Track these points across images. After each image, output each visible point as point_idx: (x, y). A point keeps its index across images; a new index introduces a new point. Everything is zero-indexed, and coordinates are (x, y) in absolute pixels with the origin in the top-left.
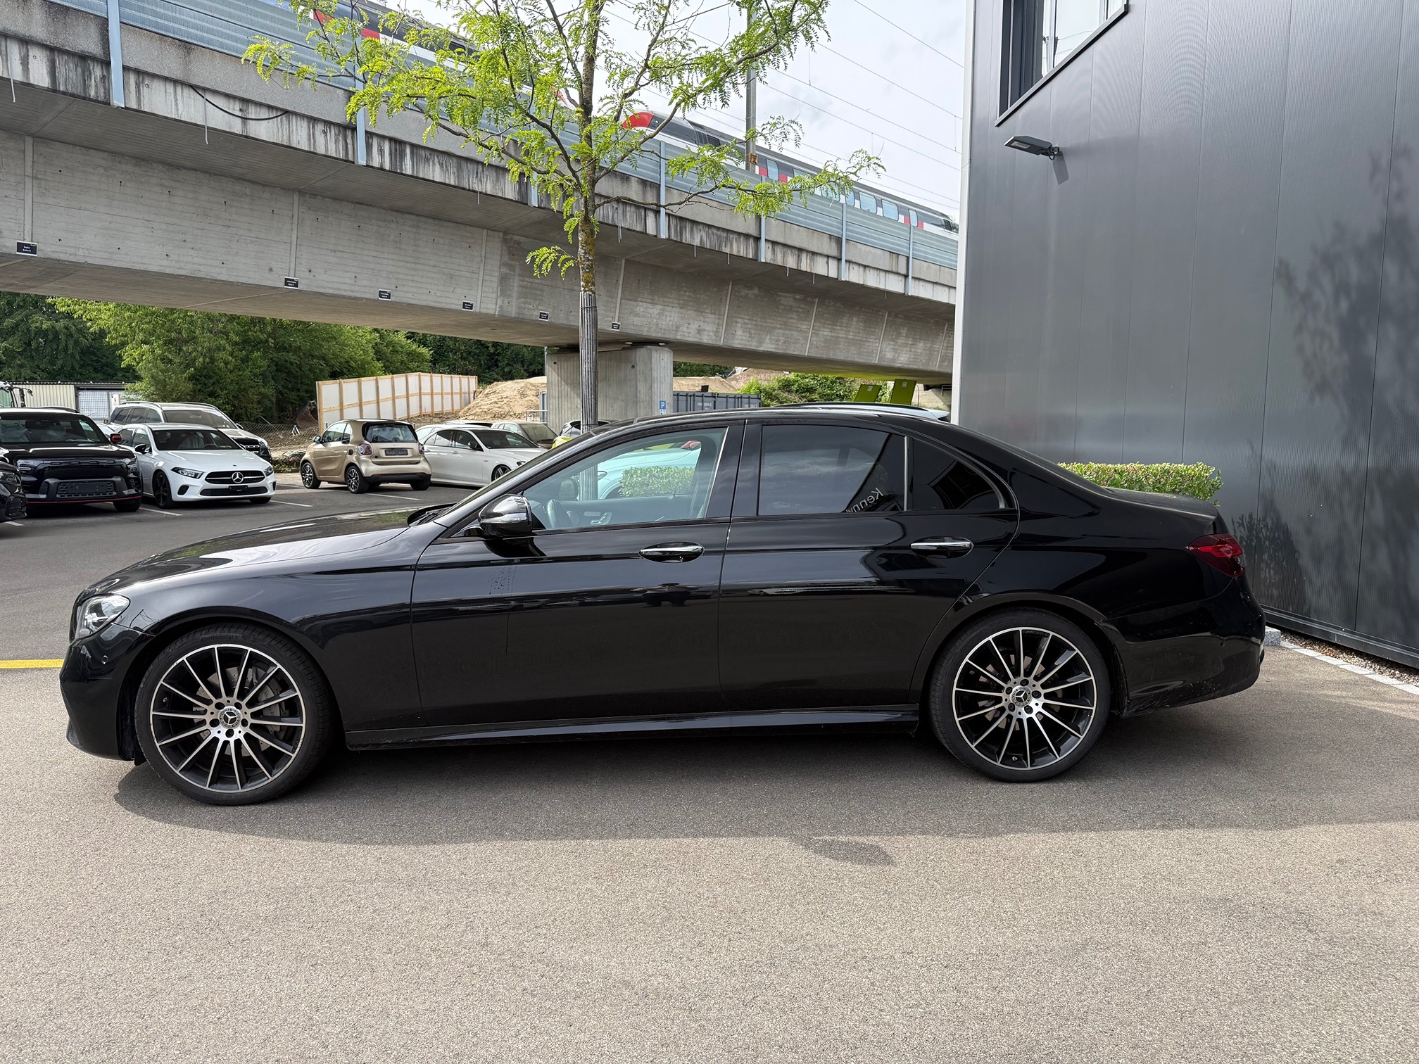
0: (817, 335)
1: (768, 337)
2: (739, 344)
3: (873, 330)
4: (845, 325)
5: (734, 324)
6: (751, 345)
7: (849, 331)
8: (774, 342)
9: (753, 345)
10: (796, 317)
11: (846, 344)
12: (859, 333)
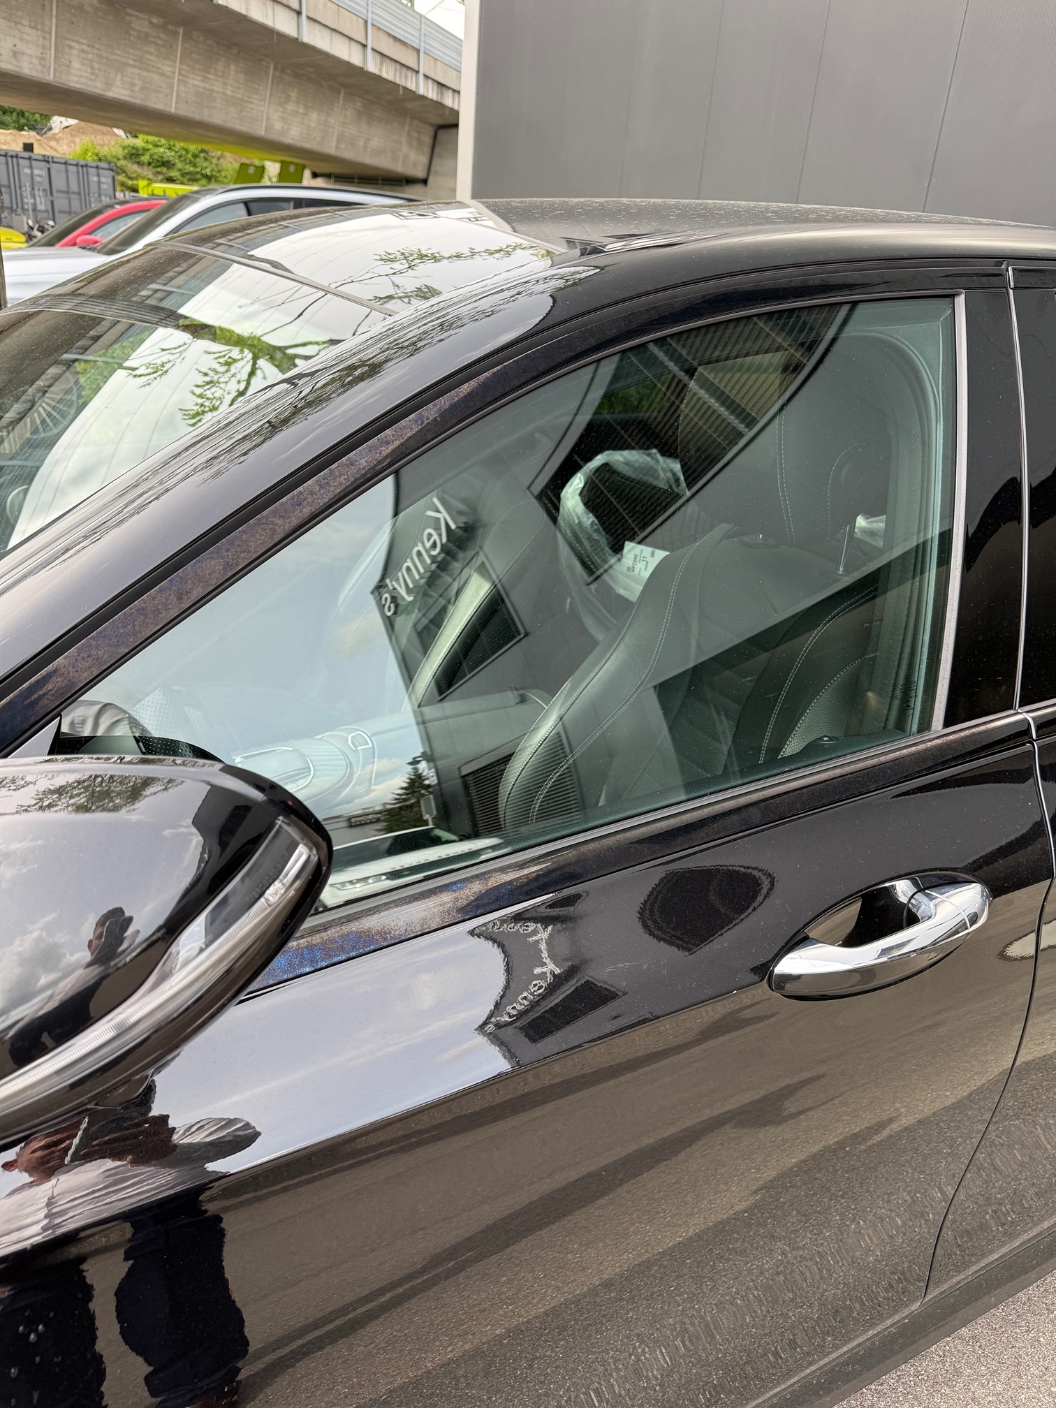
0: (185, 82)
1: (119, 77)
2: (78, 83)
3: (256, 86)
4: (220, 74)
5: (67, 50)
6: (95, 87)
7: (226, 84)
8: (127, 86)
10: (155, 53)
11: (224, 103)
12: (239, 88)
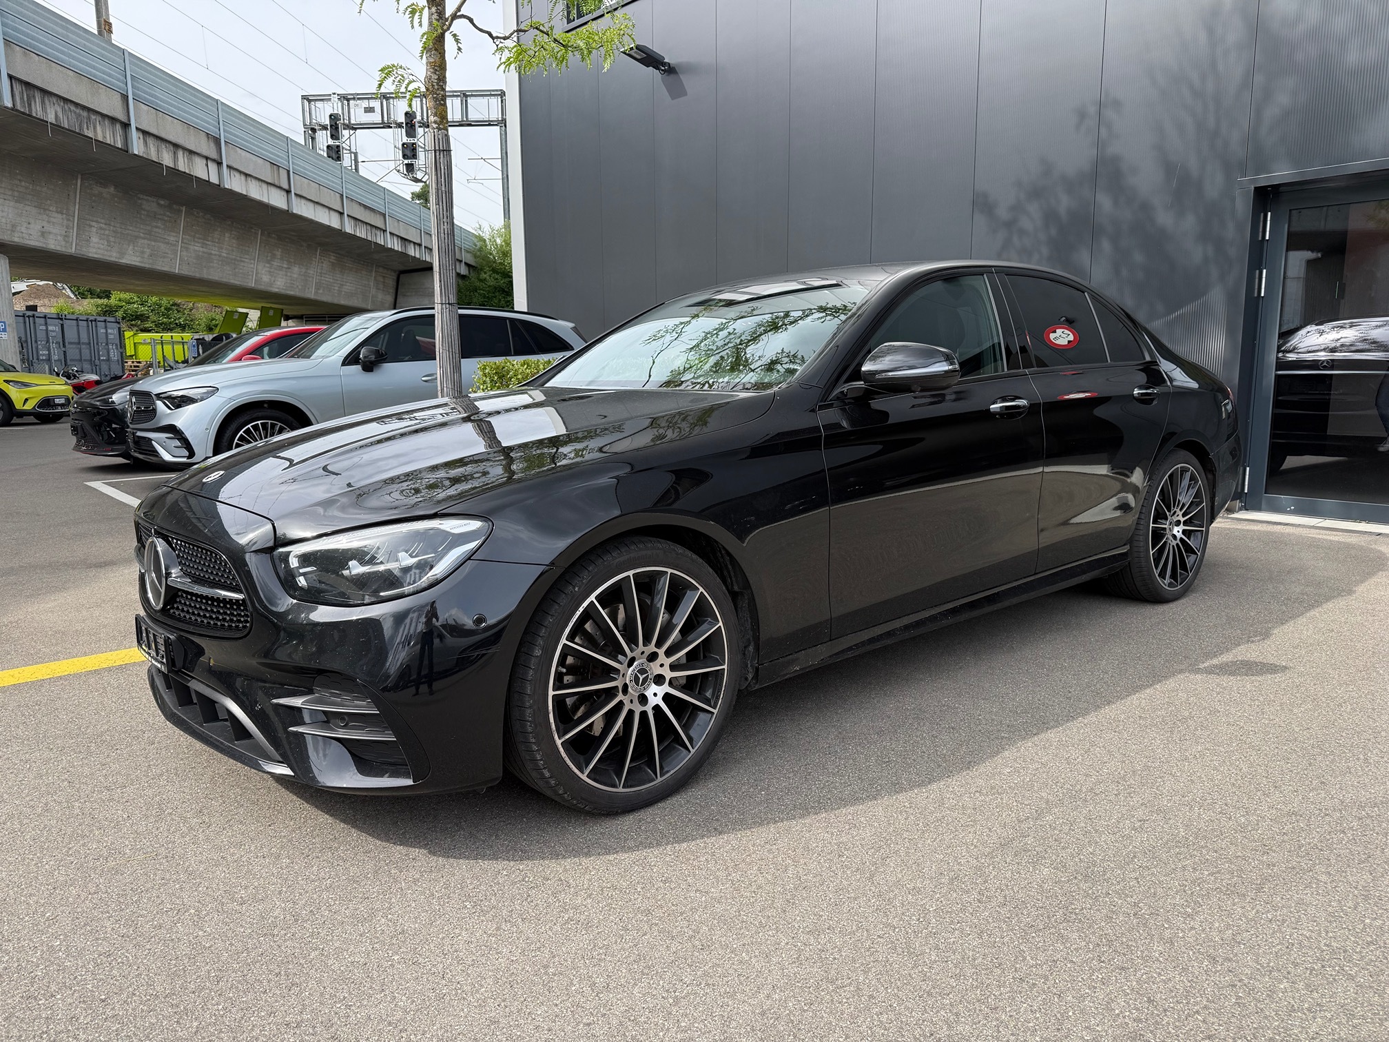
0: (187, 249)
1: (131, 247)
2: (96, 253)
3: (247, 248)
4: (217, 240)
5: (87, 228)
7: (222, 248)
8: (138, 254)
9: (112, 256)
10: (163, 227)
11: (220, 263)
12: (233, 251)
